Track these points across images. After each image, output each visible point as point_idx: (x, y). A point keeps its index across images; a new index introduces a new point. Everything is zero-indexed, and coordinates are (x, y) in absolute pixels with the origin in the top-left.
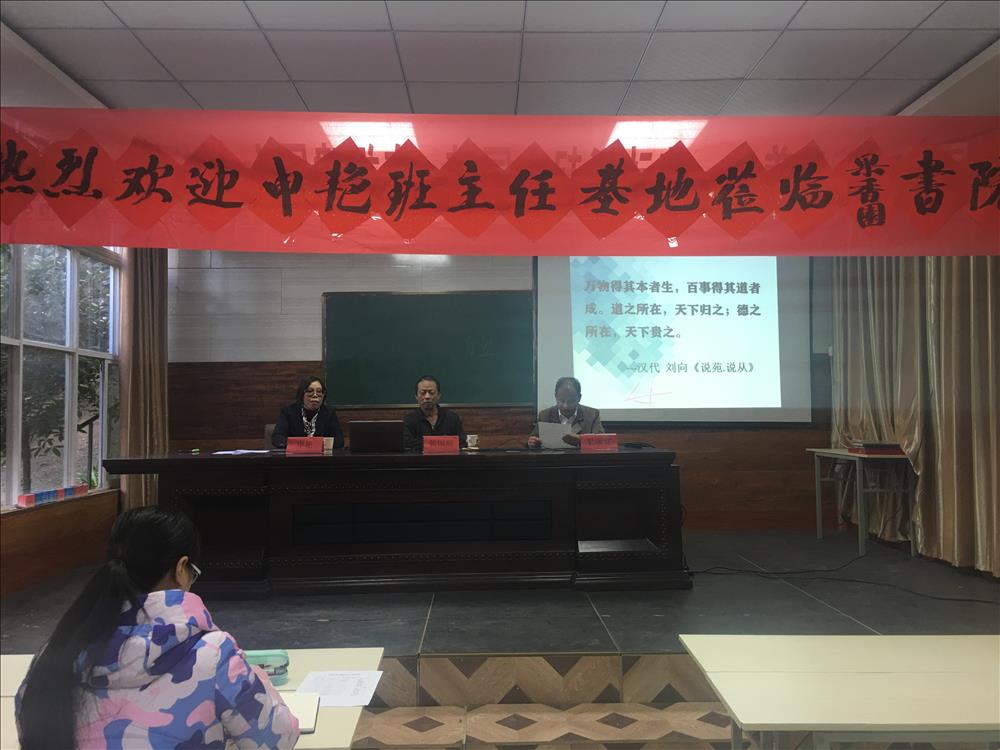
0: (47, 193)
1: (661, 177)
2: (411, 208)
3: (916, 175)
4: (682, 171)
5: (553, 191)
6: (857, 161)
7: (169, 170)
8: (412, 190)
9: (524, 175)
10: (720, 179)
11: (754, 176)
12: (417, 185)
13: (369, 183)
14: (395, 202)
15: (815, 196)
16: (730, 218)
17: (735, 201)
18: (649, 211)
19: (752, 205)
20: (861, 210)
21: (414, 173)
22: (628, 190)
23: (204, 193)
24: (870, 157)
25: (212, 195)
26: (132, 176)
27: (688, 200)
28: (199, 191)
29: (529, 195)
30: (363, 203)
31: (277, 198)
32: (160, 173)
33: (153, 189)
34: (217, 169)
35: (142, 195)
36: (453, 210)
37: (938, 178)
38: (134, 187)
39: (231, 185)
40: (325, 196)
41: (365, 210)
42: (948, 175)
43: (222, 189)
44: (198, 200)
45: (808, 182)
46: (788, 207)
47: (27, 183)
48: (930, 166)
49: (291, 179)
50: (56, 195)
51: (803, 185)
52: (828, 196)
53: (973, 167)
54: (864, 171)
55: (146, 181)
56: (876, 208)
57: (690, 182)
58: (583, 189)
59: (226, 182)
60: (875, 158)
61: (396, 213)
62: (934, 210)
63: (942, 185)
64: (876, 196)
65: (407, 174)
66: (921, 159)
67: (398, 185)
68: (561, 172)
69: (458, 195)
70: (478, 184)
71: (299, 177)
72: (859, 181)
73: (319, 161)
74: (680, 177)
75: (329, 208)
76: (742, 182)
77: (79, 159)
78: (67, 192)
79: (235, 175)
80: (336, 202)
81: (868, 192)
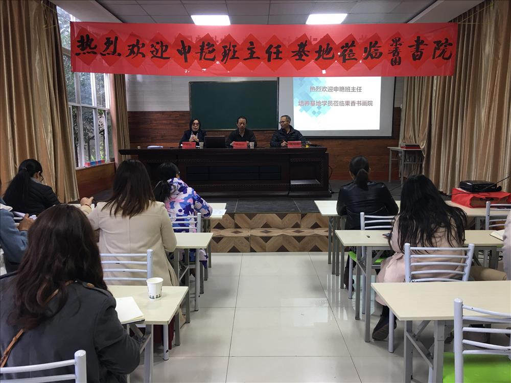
0: (102, 54)
1: (321, 47)
2: (230, 59)
3: (413, 46)
4: (328, 44)
5: (281, 52)
6: (393, 40)
7: (143, 45)
8: (230, 52)
9: (271, 46)
10: (342, 47)
11: (355, 46)
12: (232, 50)
13: (215, 50)
14: (224, 57)
15: (376, 54)
16: (345, 62)
17: (347, 56)
18: (316, 60)
19: (353, 57)
20: (392, 59)
21: (231, 46)
22: (309, 52)
23: (156, 54)
24: (397, 39)
25: (159, 54)
26: (131, 48)
27: (330, 56)
28: (155, 53)
29: (273, 54)
30: (213, 57)
31: (182, 55)
32: (140, 46)
33: (138, 53)
34: (160, 45)
35: (135, 55)
36: (245, 59)
37: (421, 47)
38: (132, 52)
39: (166, 50)
40: (199, 54)
41: (214, 60)
42: (425, 46)
43: (162, 52)
44: (155, 56)
45: (374, 48)
46: (366, 58)
47: (94, 50)
48: (419, 42)
49: (187, 48)
50: (105, 55)
51: (372, 50)
52: (381, 54)
53: (435, 43)
54: (395, 44)
55: (136, 50)
56: (398, 58)
57: (331, 49)
58: (292, 52)
59: (164, 49)
60: (400, 39)
61: (224, 61)
62: (419, 59)
63: (423, 49)
64: (398, 54)
65: (229, 47)
66: (416, 39)
67: (225, 51)
68: (284, 46)
69: (247, 54)
70: (254, 50)
71: (190, 47)
72: (393, 48)
73: (197, 42)
74: (327, 47)
75: (201, 59)
76: (351, 48)
77: (112, 41)
78: (109, 54)
79: (167, 46)
80: (203, 57)
81: (396, 52)
